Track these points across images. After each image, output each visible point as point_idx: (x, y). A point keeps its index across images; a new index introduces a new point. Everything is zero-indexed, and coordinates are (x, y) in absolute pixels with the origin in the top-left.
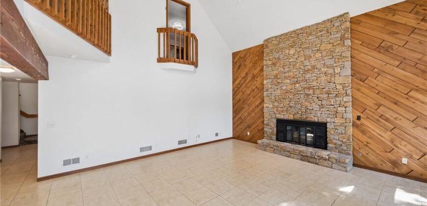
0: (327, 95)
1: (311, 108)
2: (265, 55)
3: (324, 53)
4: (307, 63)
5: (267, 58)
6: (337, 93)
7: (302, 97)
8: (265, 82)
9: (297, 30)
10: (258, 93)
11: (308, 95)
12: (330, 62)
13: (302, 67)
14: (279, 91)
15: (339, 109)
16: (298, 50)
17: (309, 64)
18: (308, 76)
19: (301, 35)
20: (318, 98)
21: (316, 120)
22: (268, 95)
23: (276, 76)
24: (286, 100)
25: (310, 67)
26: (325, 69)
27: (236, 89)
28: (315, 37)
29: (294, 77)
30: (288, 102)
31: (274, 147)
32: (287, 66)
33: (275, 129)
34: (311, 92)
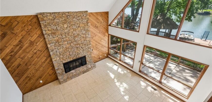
0: (85, 46)
1: (80, 52)
2: (42, 27)
3: (82, 28)
4: (74, 32)
5: (46, 29)
6: (87, 44)
7: (75, 49)
8: (49, 46)
9: (66, 12)
10: (42, 54)
11: (78, 47)
12: (84, 32)
13: (73, 35)
14: (61, 49)
15: (89, 49)
16: (69, 25)
17: (76, 33)
18: (76, 39)
19: (69, 16)
20: (81, 48)
21: (82, 56)
22: (54, 53)
23: (57, 41)
24: (67, 52)
25: (76, 35)
26: (83, 35)
27: (8, 57)
28: (76, 19)
29: (69, 40)
30: (69, 53)
31: (71, 77)
32: (64, 35)
33: (64, 69)
34: (79, 46)
